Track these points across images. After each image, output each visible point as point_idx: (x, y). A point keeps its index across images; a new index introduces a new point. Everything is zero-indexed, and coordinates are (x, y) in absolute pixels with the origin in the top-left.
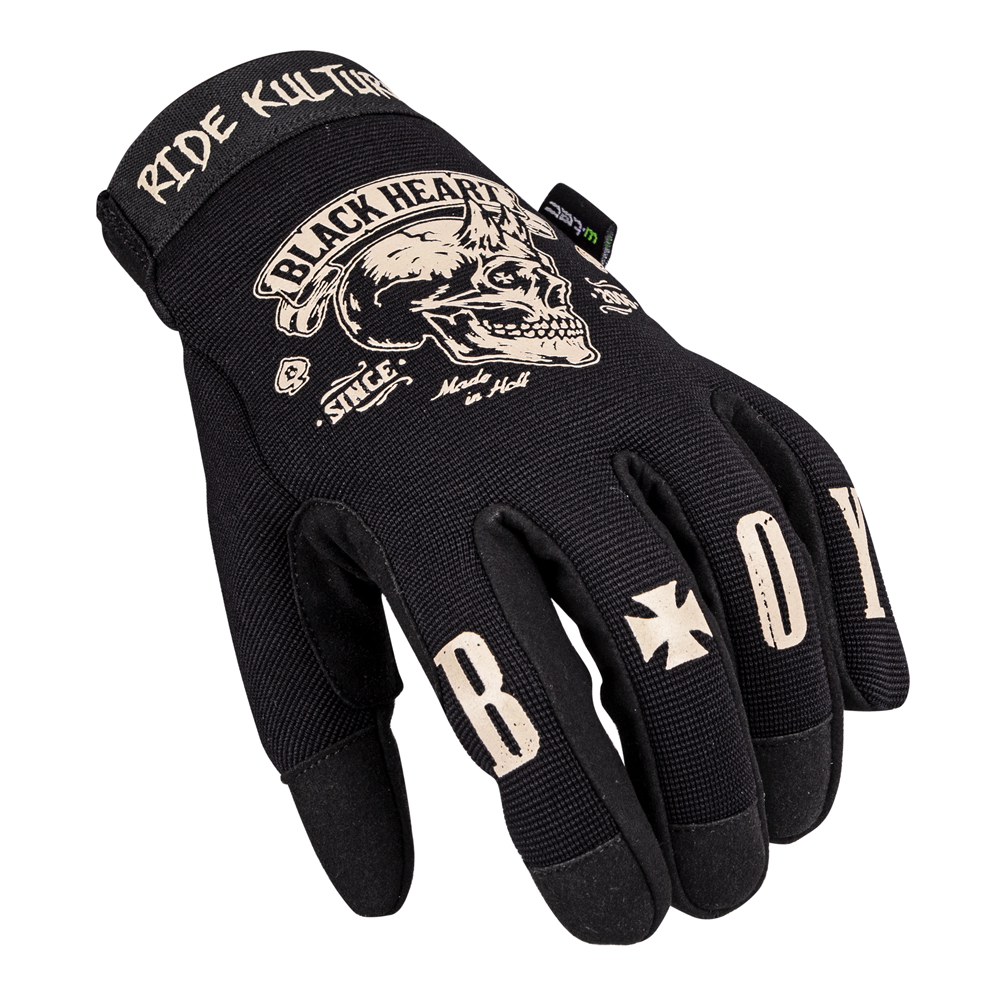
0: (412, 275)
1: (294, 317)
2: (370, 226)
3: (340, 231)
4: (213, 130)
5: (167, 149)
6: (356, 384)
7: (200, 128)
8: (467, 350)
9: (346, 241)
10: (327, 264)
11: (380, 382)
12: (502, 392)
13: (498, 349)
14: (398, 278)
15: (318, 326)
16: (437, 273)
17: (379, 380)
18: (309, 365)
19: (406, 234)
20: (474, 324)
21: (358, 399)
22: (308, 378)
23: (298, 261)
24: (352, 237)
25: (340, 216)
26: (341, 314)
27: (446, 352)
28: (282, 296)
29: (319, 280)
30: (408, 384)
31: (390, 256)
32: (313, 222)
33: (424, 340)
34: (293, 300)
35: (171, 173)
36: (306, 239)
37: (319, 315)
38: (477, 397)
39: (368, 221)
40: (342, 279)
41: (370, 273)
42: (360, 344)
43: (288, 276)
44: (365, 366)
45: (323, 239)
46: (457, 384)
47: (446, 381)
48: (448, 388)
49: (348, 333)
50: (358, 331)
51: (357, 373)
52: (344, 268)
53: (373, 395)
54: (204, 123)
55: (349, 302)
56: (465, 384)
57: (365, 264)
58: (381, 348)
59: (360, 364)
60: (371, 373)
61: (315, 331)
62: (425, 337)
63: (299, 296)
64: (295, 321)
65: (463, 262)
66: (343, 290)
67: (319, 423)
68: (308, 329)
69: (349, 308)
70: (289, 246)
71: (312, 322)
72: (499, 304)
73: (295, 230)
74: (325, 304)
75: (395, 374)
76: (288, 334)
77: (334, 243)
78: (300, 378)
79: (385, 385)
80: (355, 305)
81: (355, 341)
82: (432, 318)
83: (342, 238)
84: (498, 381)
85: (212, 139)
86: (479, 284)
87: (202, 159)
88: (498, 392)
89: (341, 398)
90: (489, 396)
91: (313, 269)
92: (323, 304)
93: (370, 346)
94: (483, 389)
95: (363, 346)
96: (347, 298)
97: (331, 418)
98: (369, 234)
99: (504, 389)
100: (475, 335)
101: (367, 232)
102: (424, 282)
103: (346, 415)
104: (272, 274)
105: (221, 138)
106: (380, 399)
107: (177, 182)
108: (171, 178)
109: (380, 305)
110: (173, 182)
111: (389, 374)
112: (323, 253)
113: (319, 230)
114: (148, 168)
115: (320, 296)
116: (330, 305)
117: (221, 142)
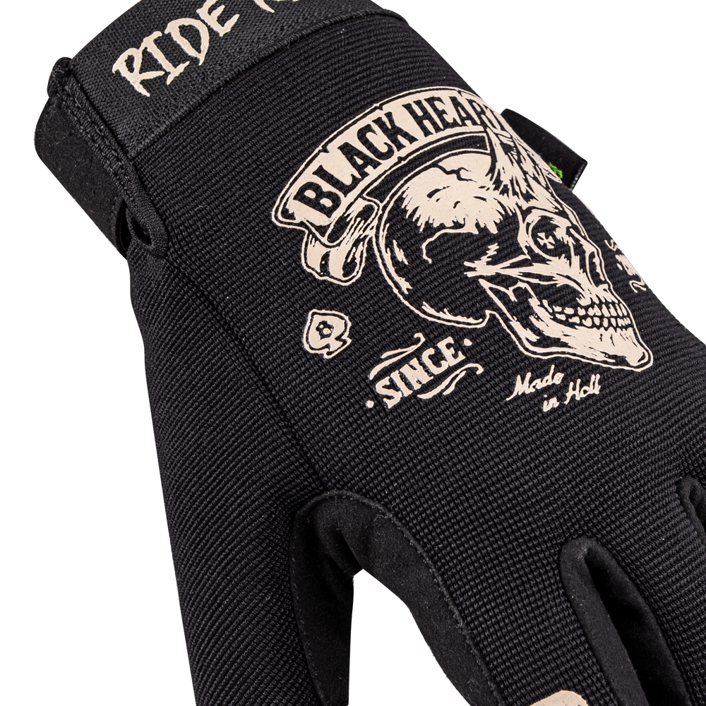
0: (457, 225)
1: (326, 257)
2: (403, 153)
3: (372, 156)
4: (212, 20)
5: (157, 34)
6: (414, 362)
7: (197, 17)
8: (534, 338)
9: (380, 169)
10: (360, 196)
11: (445, 366)
12: (578, 398)
13: (564, 339)
14: (442, 226)
15: (358, 273)
16: (482, 226)
17: (443, 362)
18: (349, 324)
19: (441, 168)
20: (534, 302)
21: (419, 382)
22: (349, 341)
23: (326, 187)
24: (386, 165)
25: (369, 135)
26: (384, 265)
27: (513, 336)
28: (307, 227)
29: (353, 215)
30: (479, 372)
31: (430, 195)
32: (340, 141)
33: (488, 317)
34: (323, 235)
35: (160, 62)
36: (333, 160)
37: (358, 261)
38: (554, 403)
39: (400, 146)
40: (380, 219)
41: (412, 216)
42: (412, 308)
43: (315, 204)
44: (423, 340)
45: (354, 164)
46: (530, 382)
47: (519, 377)
48: (522, 387)
49: (396, 291)
50: (408, 289)
51: (414, 348)
52: (381, 205)
53: (438, 379)
54: (202, 12)
55: (392, 251)
56: (540, 384)
57: (405, 203)
58: (439, 318)
59: (416, 336)
60: (431, 351)
61: (354, 280)
62: (488, 312)
63: (329, 231)
64: (327, 264)
65: (503, 213)
66: (383, 234)
67: (370, 404)
68: (345, 275)
69: (393, 258)
70: (314, 166)
71: (348, 268)
72: (550, 278)
73: (320, 148)
74: (362, 247)
75: (461, 357)
76: (317, 276)
77: (366, 170)
78: (338, 338)
79: (451, 370)
80: (400, 255)
81: (406, 303)
82: (491, 289)
83: (376, 165)
84: (572, 384)
85: (211, 30)
86: (526, 247)
87: (199, 51)
88: (573, 397)
89: (395, 375)
90: (566, 403)
91: (345, 201)
92: (360, 247)
93: (425, 312)
94: (558, 391)
95: (417, 312)
96: (389, 245)
97: (385, 400)
98: (403, 163)
99: (580, 396)
100: (538, 318)
101: (400, 159)
102: (470, 235)
103: (404, 400)
104: (295, 198)
105: (222, 31)
106: (447, 387)
107: (167, 74)
108: (160, 68)
109: (430, 261)
110: (161, 73)
111: (455, 356)
112: (356, 181)
113: (347, 150)
114: (131, 51)
115: (356, 236)
116: (370, 249)
117: (221, 35)
